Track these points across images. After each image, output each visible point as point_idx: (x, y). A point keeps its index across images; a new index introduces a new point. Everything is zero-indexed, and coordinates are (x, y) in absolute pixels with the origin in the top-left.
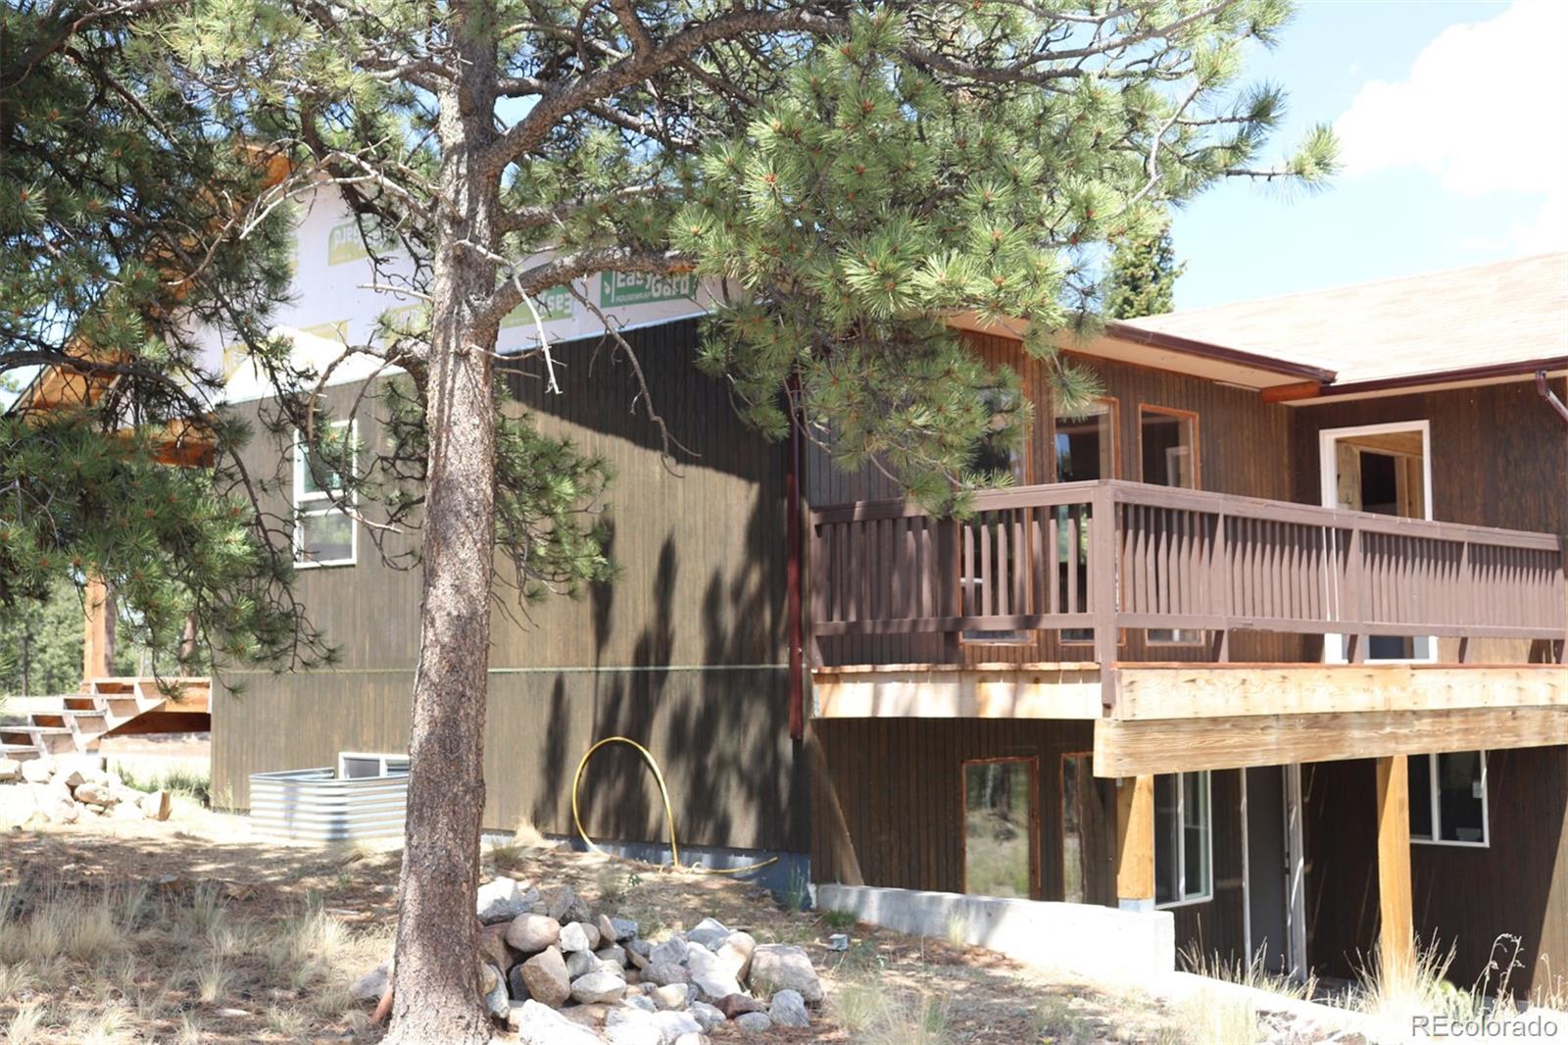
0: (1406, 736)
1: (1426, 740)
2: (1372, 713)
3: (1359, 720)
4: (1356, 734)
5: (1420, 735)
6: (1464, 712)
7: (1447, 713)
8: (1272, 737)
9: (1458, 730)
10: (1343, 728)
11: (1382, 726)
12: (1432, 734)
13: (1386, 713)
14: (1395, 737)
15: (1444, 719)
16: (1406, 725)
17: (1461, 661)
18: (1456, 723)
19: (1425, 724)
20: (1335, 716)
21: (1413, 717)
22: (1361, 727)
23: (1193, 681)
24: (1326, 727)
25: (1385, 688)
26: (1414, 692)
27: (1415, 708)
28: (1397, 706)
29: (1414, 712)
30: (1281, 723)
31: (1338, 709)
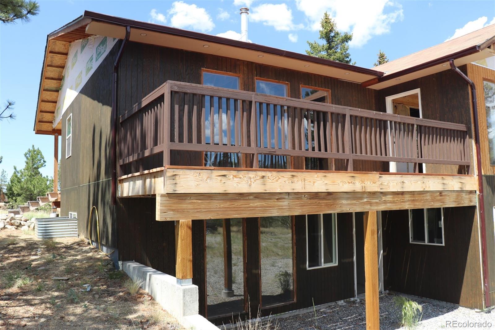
0: (377, 203)
1: (388, 204)
2: (354, 193)
3: (346, 196)
4: (344, 202)
5: (385, 202)
6: (412, 193)
7: (402, 193)
8: (285, 203)
9: (409, 200)
10: (335, 199)
11: (361, 198)
12: (393, 202)
13: (364, 193)
14: (370, 204)
15: (400, 196)
16: (377, 198)
17: (408, 172)
18: (407, 197)
19: (389, 198)
20: (329, 194)
21: (381, 195)
22: (348, 199)
23: (224, 176)
24: (324, 199)
25: (363, 182)
26: (381, 184)
27: (381, 191)
28: (369, 190)
29: (382, 193)
30: (290, 197)
31: (331, 190)
